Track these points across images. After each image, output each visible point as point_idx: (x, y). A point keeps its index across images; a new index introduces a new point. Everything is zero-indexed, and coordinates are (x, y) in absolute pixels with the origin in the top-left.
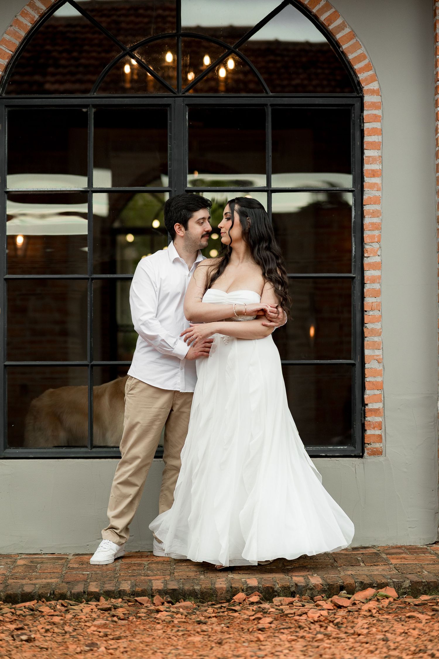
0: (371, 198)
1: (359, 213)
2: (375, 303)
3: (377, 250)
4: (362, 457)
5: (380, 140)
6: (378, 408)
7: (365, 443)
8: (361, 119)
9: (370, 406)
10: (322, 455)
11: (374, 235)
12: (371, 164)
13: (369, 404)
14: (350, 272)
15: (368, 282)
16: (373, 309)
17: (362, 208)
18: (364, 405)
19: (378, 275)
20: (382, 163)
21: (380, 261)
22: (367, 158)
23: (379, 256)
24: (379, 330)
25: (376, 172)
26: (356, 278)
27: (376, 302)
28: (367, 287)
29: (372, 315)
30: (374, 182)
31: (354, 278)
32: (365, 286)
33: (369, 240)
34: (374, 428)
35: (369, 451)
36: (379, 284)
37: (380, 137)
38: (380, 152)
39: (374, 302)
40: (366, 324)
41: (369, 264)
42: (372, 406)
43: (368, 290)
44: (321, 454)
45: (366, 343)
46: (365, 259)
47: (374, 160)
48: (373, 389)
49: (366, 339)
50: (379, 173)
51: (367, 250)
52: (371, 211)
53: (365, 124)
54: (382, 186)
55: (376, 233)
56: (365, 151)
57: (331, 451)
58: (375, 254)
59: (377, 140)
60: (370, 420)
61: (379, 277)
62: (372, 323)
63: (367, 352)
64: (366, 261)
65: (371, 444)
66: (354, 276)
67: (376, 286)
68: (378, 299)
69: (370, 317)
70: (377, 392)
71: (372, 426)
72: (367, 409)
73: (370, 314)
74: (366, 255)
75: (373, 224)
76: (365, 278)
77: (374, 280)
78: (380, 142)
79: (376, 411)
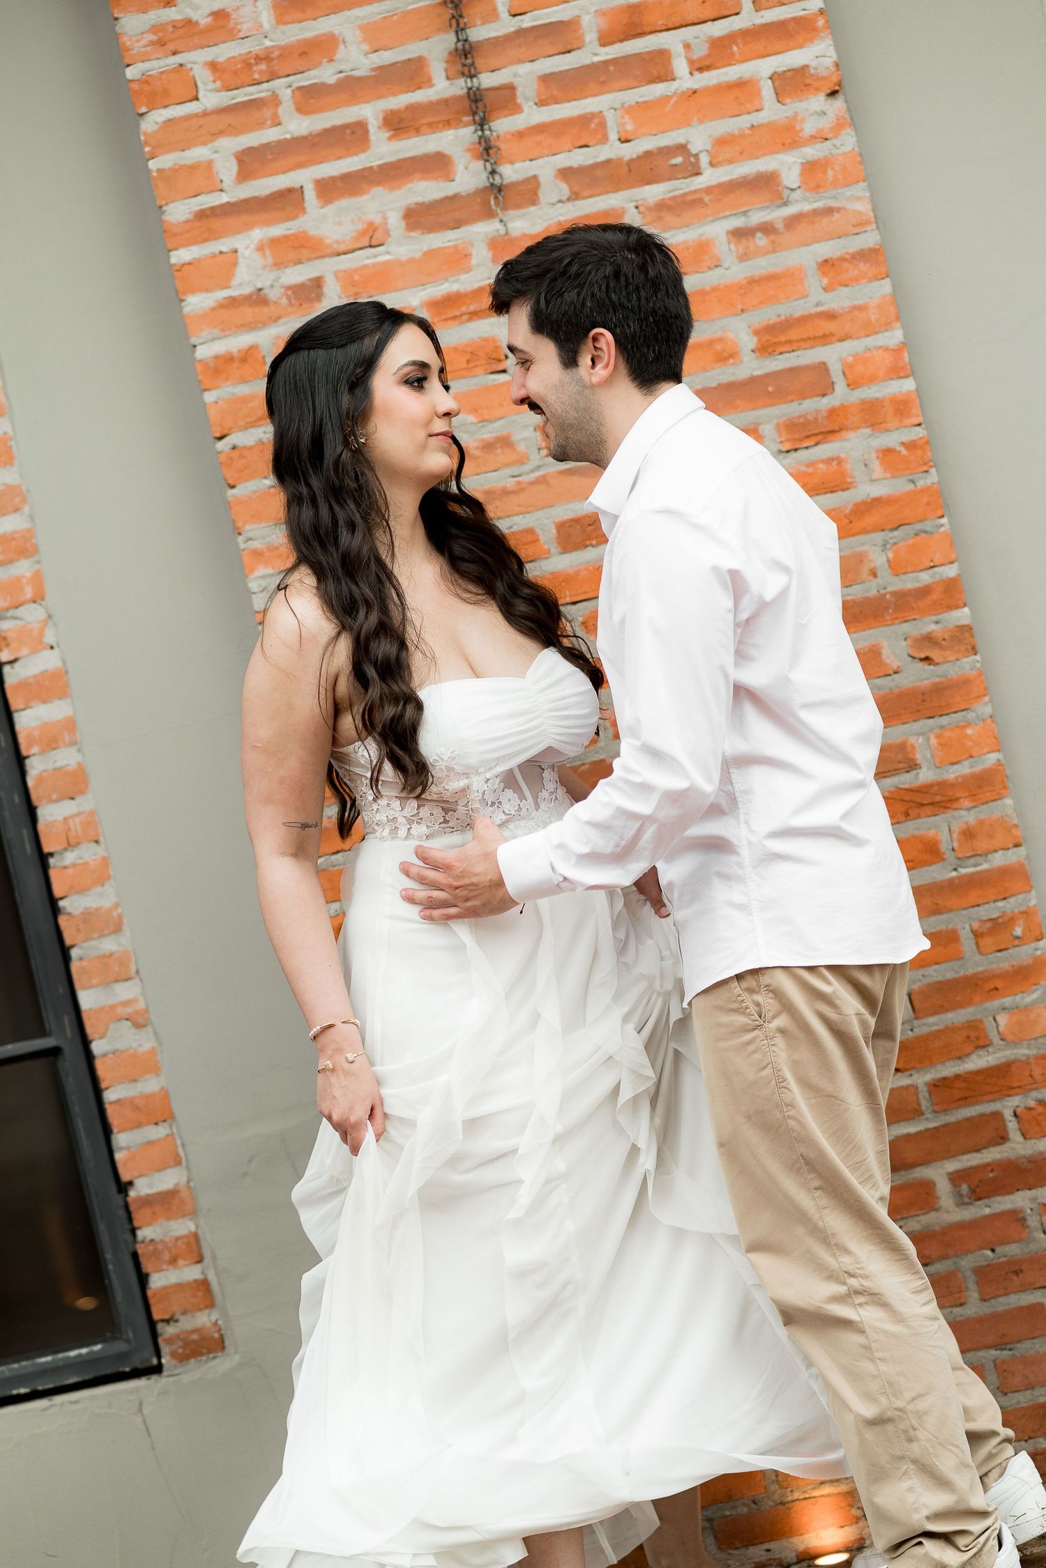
2: (77, 820)
3: (42, 630)
4: (158, 1370)
6: (170, 1187)
7: (157, 1322)
9: (142, 1188)
10: (19, 1395)
11: (18, 580)
13: (136, 1181)
15: (35, 749)
16: (72, 841)
18: (123, 1187)
19: (64, 718)
21: (59, 664)
23: (52, 648)
24: (110, 910)
27: (79, 814)
28: (36, 768)
29: (74, 865)
32: (28, 768)
33: (5, 600)
34: (173, 1261)
35: (175, 1346)
36: (73, 750)
39: (73, 816)
40: (61, 899)
41: (24, 685)
42: (150, 1186)
43: (40, 779)
44: (15, 1392)
45: (75, 967)
46: (6, 669)
48: (139, 1125)
49: (74, 953)
51: (5, 639)
54: (7, 395)
55: (23, 568)
57: (46, 1370)
58: (40, 645)
60: (153, 1237)
61: (70, 724)
62: (83, 890)
63: (87, 999)
64: (11, 676)
65: (177, 1321)
67: (66, 758)
68: (83, 804)
69: (69, 871)
70: (157, 1133)
71: (166, 1257)
72: (135, 1200)
73: (67, 863)
74: (3, 656)
75: (4, 540)
76: (22, 739)
77: (52, 739)
79: (167, 1202)
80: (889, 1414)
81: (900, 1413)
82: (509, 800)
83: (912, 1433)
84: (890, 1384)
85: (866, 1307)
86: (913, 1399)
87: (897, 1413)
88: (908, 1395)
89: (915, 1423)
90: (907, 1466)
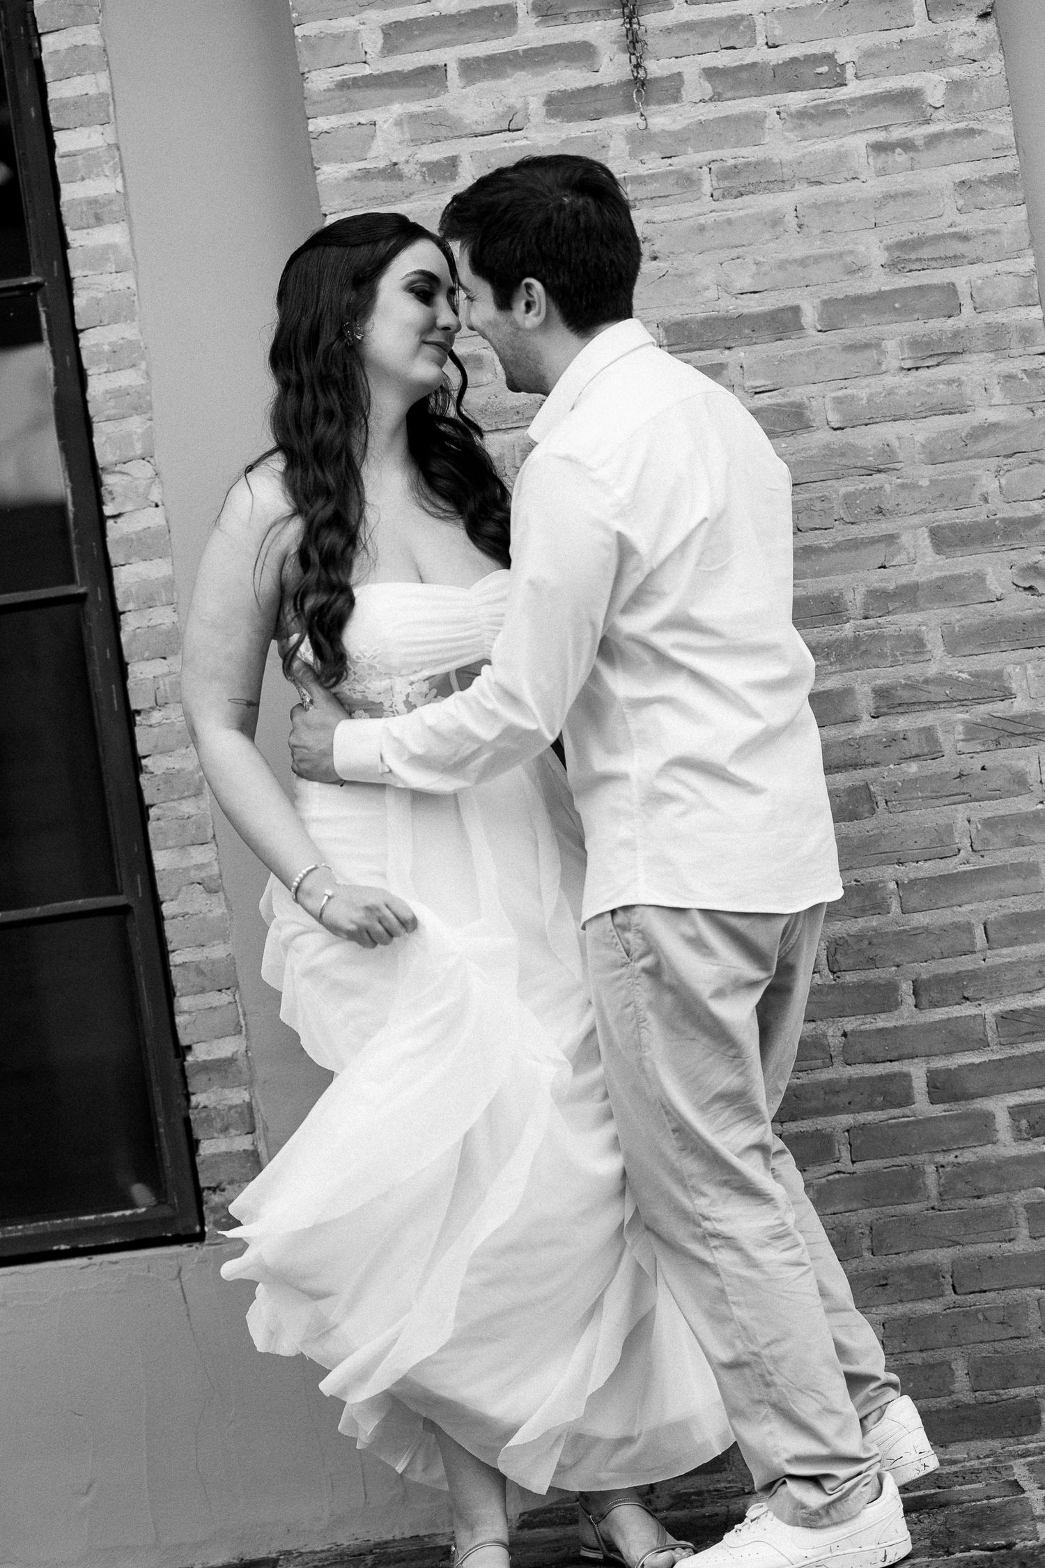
0: (98, 302)
1: (69, 360)
2: (167, 680)
3: (148, 487)
4: (200, 1237)
5: (105, 86)
6: (229, 1055)
7: (203, 1190)
8: (27, 22)
9: (199, 1054)
10: (58, 1251)
11: (129, 435)
12: (83, 179)
13: (194, 1046)
14: (71, 580)
15: (131, 606)
16: (160, 701)
17: (77, 341)
18: (182, 1051)
19: (164, 577)
20: (120, 168)
21: (164, 522)
22: (65, 160)
23: (157, 506)
24: (191, 773)
25: (105, 205)
26: (90, 598)
27: (170, 673)
28: (129, 625)
29: (160, 724)
30: (102, 242)
31: (81, 598)
32: (122, 623)
33: (115, 454)
34: (225, 1129)
35: (218, 1217)
36: (169, 610)
37: (103, 78)
38: (108, 129)
39: (163, 676)
40: (145, 757)
41: (126, 540)
42: (208, 1053)
43: (134, 636)
44: (55, 1248)
45: (152, 826)
46: (110, 523)
47: (90, 162)
48: (203, 990)
49: (153, 812)
50: (115, 208)
51: (111, 493)
52: (106, 348)
53: (44, 39)
54: (133, 250)
55: (135, 424)
56: (58, 136)
57: (89, 1229)
58: (143, 502)
59: (93, 91)
60: (207, 1103)
61: (168, 584)
62: (167, 751)
63: (161, 860)
64: (114, 530)
65: (223, 1190)
66: (82, 590)
67: (162, 617)
68: (174, 664)
69: (156, 730)
70: (220, 999)
71: (218, 1124)
72: (192, 1065)
73: (153, 721)
74: (108, 510)
75: (118, 394)
76: (119, 594)
77: (149, 597)
78: (102, 95)
79: (221, 1069)
80: (745, 1358)
81: (755, 1358)
83: (768, 1378)
84: (744, 1328)
85: (721, 1250)
86: (768, 1344)
87: (752, 1357)
88: (763, 1340)
89: (771, 1368)
90: (766, 1410)
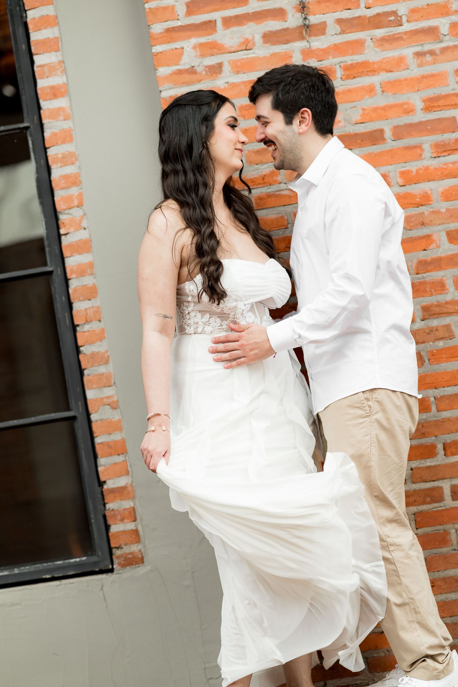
0: (56, 134)
1: (43, 162)
2: (91, 310)
3: (81, 220)
4: (111, 571)
5: (57, 34)
6: (123, 485)
7: (113, 548)
8: (20, 4)
9: (110, 484)
10: (45, 578)
11: (72, 196)
12: (48, 77)
13: (107, 481)
14: (45, 264)
15: (74, 276)
16: (88, 320)
17: (46, 153)
18: (101, 483)
19: (89, 262)
20: (64, 72)
21: (88, 237)
22: (39, 69)
23: (85, 229)
24: (104, 353)
25: (57, 89)
26: (55, 273)
27: (92, 307)
28: (74, 284)
29: (88, 331)
30: (56, 106)
31: (51, 273)
32: (70, 284)
33: (65, 205)
34: (122, 520)
35: (120, 560)
36: (92, 277)
37: (56, 30)
38: (59, 54)
39: (90, 308)
40: (81, 346)
41: (71, 245)
42: (114, 484)
43: (75, 290)
44: (43, 577)
45: (85, 379)
46: (63, 238)
47: (52, 69)
48: (111, 455)
49: (86, 372)
50: (63, 90)
51: (63, 223)
52: (60, 156)
53: (28, 12)
54: (72, 110)
55: (74, 191)
56: (35, 58)
57: (59, 568)
58: (79, 227)
59: (51, 36)
60: (114, 508)
61: (91, 265)
62: (92, 343)
63: (90, 394)
64: (65, 241)
65: (122, 548)
66: (51, 269)
67: (88, 281)
68: (95, 303)
69: (86, 334)
70: (119, 459)
71: (119, 517)
72: (106, 490)
73: (85, 330)
74: (62, 231)
75: (66, 177)
76: (68, 270)
77: (82, 271)
78: (56, 38)
79: (121, 492)
82: (250, 317)
